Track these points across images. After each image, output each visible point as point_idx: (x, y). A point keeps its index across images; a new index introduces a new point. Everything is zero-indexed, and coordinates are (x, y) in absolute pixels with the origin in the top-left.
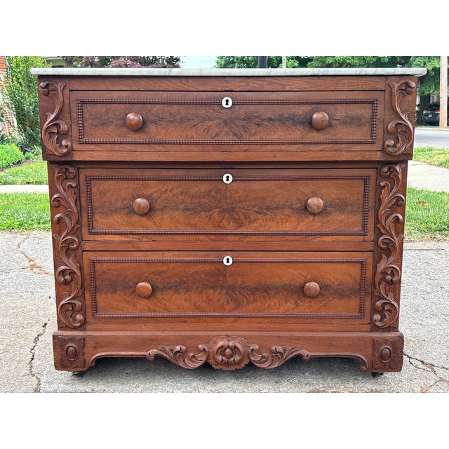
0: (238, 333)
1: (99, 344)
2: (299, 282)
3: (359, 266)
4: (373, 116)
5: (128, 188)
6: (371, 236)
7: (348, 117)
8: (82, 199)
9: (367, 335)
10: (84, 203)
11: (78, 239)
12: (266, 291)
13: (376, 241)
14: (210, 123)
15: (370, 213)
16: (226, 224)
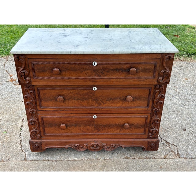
0: (98, 140)
1: (47, 144)
2: (122, 124)
3: (145, 118)
4: (155, 69)
5: (55, 92)
6: (150, 108)
7: (145, 69)
8: (36, 96)
9: (146, 140)
10: (37, 98)
11: (36, 110)
12: (109, 126)
13: (152, 110)
14: (87, 71)
15: (151, 101)
16: (94, 104)
